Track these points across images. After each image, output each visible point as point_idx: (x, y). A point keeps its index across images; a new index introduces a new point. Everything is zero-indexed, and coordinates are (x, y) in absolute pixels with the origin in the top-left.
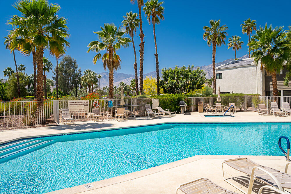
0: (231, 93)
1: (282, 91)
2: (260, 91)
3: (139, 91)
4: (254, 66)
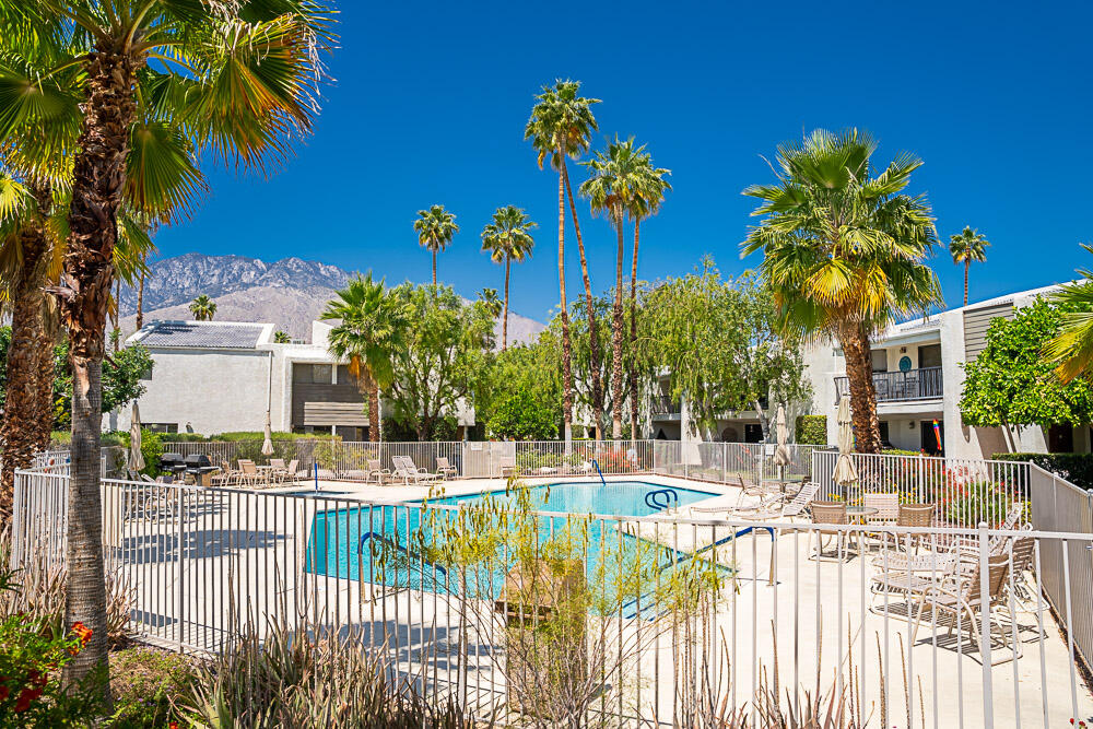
0: (182, 430)
1: (334, 428)
4: (263, 353)
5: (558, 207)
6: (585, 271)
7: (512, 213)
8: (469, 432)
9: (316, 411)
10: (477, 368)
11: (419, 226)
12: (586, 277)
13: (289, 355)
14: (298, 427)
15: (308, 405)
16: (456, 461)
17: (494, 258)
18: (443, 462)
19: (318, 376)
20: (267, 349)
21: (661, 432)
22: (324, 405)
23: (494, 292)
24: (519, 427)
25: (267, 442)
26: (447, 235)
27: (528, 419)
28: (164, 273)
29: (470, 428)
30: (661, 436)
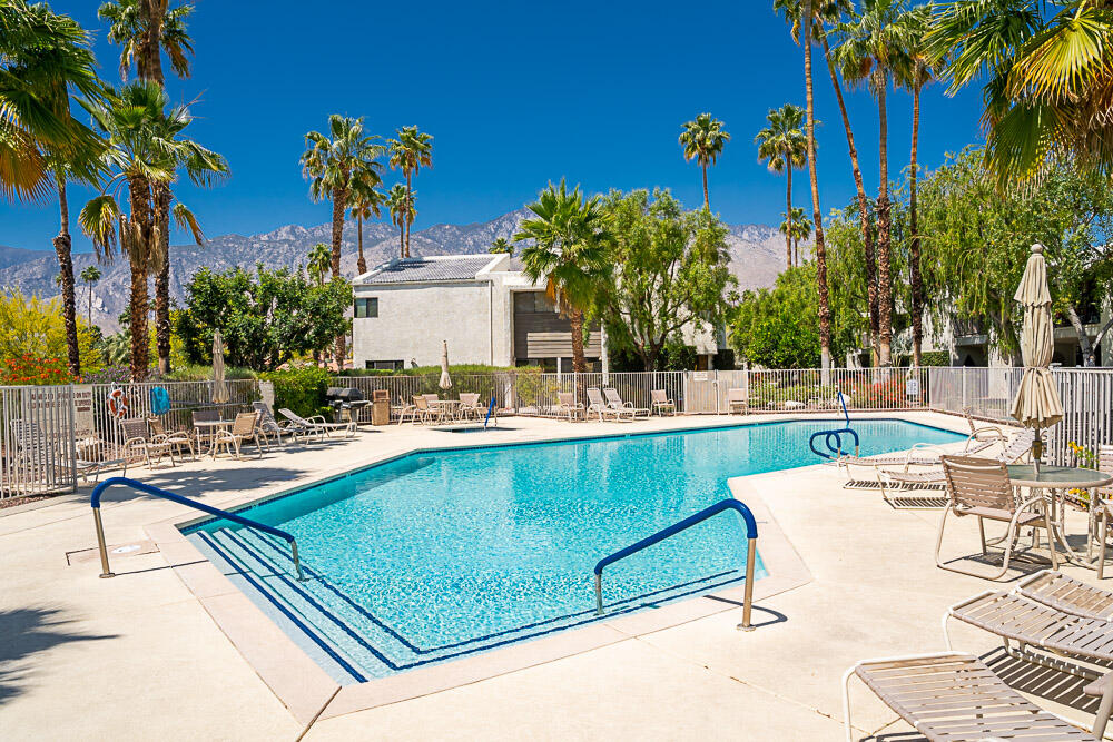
0: (407, 366)
1: (559, 360)
2: (503, 359)
3: (153, 348)
4: (483, 283)
5: (805, 84)
6: (855, 165)
7: (789, 112)
8: (714, 362)
9: (541, 342)
10: (702, 283)
11: (684, 141)
12: (856, 172)
13: (508, 284)
14: (520, 359)
15: (532, 337)
16: (676, 396)
17: (771, 167)
18: (659, 396)
19: (540, 306)
20: (486, 278)
21: (969, 357)
22: (547, 336)
23: (801, 211)
24: (776, 354)
25: (444, 374)
26: (716, 147)
27: (788, 346)
28: (509, 226)
29: (715, 356)
30: (969, 362)
